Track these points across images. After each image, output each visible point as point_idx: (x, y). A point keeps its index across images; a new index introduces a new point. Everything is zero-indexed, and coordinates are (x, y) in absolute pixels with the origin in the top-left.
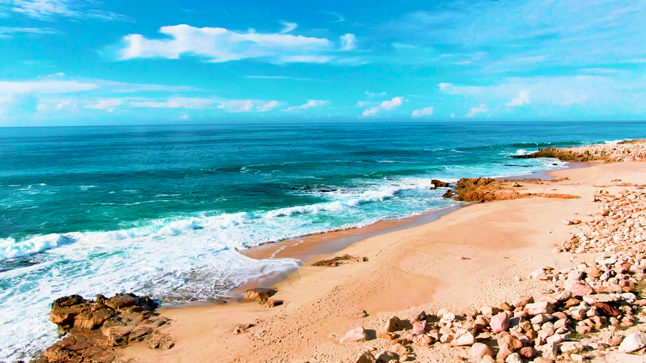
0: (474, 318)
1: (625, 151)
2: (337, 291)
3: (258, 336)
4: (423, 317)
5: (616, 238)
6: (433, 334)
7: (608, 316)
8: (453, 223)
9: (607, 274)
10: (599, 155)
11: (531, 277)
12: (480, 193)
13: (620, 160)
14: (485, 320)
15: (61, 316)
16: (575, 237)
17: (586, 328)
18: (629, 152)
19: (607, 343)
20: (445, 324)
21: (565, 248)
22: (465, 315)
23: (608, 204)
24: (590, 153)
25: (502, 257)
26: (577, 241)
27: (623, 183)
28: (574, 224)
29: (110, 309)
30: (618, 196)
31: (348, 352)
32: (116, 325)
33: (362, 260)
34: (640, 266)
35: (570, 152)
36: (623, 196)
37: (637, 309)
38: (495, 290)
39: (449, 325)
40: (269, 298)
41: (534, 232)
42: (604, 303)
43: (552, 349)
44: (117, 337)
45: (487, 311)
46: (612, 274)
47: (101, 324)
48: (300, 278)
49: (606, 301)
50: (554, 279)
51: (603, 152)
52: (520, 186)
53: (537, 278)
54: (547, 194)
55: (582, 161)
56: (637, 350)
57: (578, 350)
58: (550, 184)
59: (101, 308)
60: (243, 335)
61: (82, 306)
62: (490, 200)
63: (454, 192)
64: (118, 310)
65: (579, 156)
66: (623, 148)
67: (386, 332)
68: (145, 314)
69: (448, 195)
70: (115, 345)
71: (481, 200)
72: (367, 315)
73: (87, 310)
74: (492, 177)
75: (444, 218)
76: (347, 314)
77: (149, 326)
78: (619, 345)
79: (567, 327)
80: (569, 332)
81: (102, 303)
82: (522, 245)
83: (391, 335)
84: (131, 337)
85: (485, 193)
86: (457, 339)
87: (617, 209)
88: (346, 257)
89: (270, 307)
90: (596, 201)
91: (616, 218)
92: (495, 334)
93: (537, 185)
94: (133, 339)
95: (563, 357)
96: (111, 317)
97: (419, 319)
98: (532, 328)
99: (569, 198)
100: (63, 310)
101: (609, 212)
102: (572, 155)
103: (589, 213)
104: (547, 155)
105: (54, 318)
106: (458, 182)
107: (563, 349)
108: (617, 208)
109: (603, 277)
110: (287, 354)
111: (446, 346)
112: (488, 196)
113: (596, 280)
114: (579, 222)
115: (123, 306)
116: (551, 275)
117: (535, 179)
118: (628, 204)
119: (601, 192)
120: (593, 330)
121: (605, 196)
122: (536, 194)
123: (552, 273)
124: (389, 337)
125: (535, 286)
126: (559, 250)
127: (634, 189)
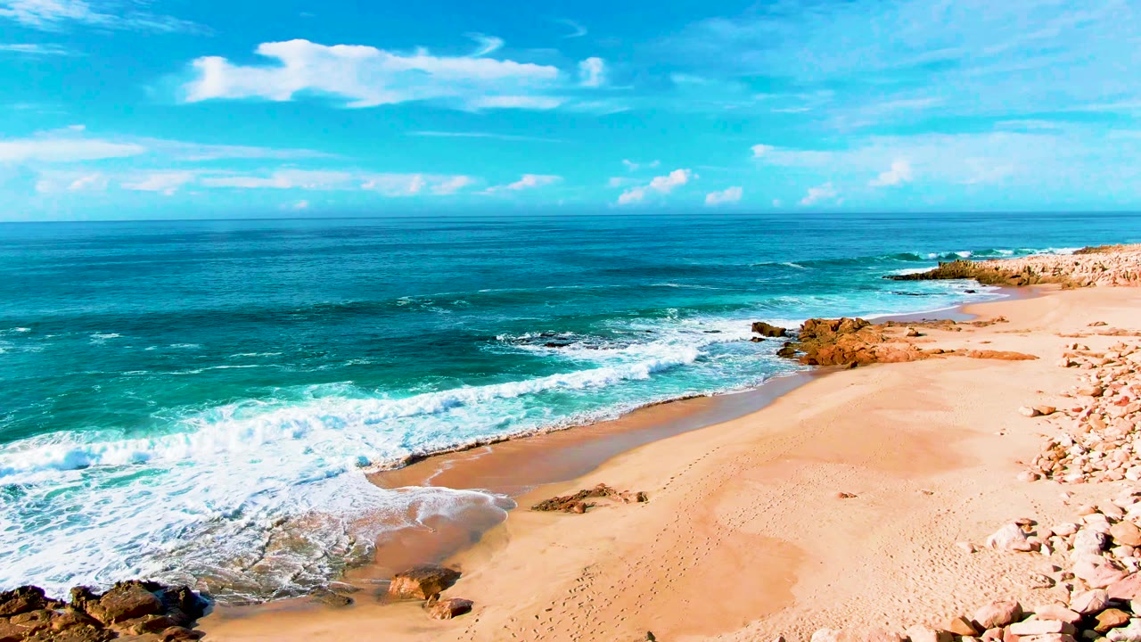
1: (1097, 267)
2: (587, 581)
10: (1049, 274)
11: (994, 543)
12: (848, 349)
13: (1089, 284)
16: (1054, 445)
18: (1104, 269)
21: (1042, 470)
23: (1095, 372)
24: (1032, 270)
25: (919, 492)
26: (1062, 455)
27: (1111, 329)
28: (1043, 414)
29: (92, 627)
30: (1109, 356)
33: (635, 498)
35: (997, 269)
36: (1120, 356)
38: (926, 578)
40: (442, 593)
41: (968, 433)
45: (923, 639)
48: (508, 540)
50: (1045, 549)
51: (1057, 269)
52: (920, 335)
53: (1008, 546)
54: (975, 351)
55: (1019, 284)
58: (973, 331)
59: (73, 624)
61: (35, 618)
62: (865, 363)
63: (798, 346)
64: (113, 626)
65: (1014, 277)
66: (1092, 263)
68: (170, 637)
69: (785, 353)
71: (850, 363)
73: (44, 627)
74: (864, 318)
75: (786, 402)
81: (81, 608)
82: (953, 463)
85: (856, 348)
87: (1114, 383)
88: (602, 492)
89: (443, 617)
90: (1069, 365)
91: (1119, 403)
93: (951, 333)
99: (1017, 359)
101: (1102, 389)
102: (1000, 274)
103: (1063, 392)
104: (954, 274)
106: (803, 326)
108: (1114, 380)
112: (864, 355)
114: (1052, 411)
115: (124, 616)
116: (1036, 539)
117: (943, 322)
118: (1132, 371)
119: (1075, 347)
121: (1084, 354)
122: (952, 351)
123: (1034, 534)
125: (1008, 566)
126: (1032, 475)
127: (1136, 341)
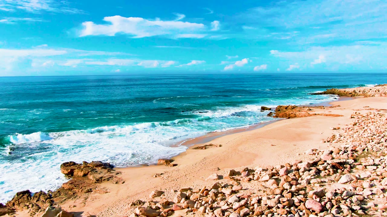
0: (272, 170)
2: (205, 159)
3: (166, 178)
4: (247, 170)
5: (355, 135)
6: (251, 177)
7: (337, 169)
8: (270, 129)
9: (343, 152)
10: (361, 93)
11: (305, 153)
12: (288, 114)
13: (373, 96)
14: (277, 171)
15: (67, 170)
16: (334, 135)
17: (325, 174)
18: (379, 91)
19: (333, 180)
20: (257, 173)
21: (327, 141)
22: (267, 169)
23: (358, 119)
24: (356, 92)
25: (293, 145)
26: (334, 137)
27: (369, 108)
28: (336, 129)
29: (91, 168)
30: (364, 115)
31: (209, 184)
32: (95, 174)
33: (219, 146)
34: (361, 148)
35: (345, 91)
36: (367, 115)
37: (353, 167)
39: (259, 173)
40: (170, 163)
41: (312, 133)
42: (336, 163)
43: (306, 182)
44: (97, 178)
45: (278, 167)
46: (346, 151)
47: (87, 174)
49: (337, 162)
50: (316, 154)
51: (364, 91)
52: (311, 110)
53: (308, 154)
54: (325, 114)
55: (351, 96)
56: (346, 183)
57: (318, 182)
58: (328, 109)
59: (86, 167)
60: (158, 178)
61: (77, 166)
62: (292, 117)
63: (274, 113)
64: (95, 168)
65: (350, 94)
66: (376, 89)
67: (228, 176)
68: (108, 170)
69: (270, 115)
70: (96, 182)
71: (288, 117)
72: (219, 169)
73: (80, 167)
74: (297, 105)
76: (209, 169)
77: (111, 174)
78: (338, 181)
79: (316, 174)
80: (316, 176)
81: (86, 164)
82: (305, 139)
83: (230, 177)
84: (103, 179)
85: (290, 113)
86: (262, 178)
88: (211, 145)
89: (171, 167)
90: (352, 118)
91: (359, 126)
92: (281, 177)
93: (321, 109)
94: (104, 180)
95: (311, 185)
96: (92, 170)
97: (245, 171)
98: (299, 174)
99: (337, 116)
100: (67, 168)
101: (357, 123)
102: (346, 93)
103: (346, 124)
104: (331, 93)
105: (63, 171)
106: (277, 108)
107: (311, 182)
108: (362, 121)
109: (341, 153)
110: (179, 185)
111: (256, 181)
112: (292, 115)
113: (337, 154)
114: (339, 129)
115: (97, 166)
116: (315, 152)
117: (321, 106)
118: (369, 119)
119: (356, 113)
120: (329, 175)
121: (358, 115)
122: (319, 114)
124: (229, 178)
125: (306, 157)
126: (324, 141)
127: (375, 111)
